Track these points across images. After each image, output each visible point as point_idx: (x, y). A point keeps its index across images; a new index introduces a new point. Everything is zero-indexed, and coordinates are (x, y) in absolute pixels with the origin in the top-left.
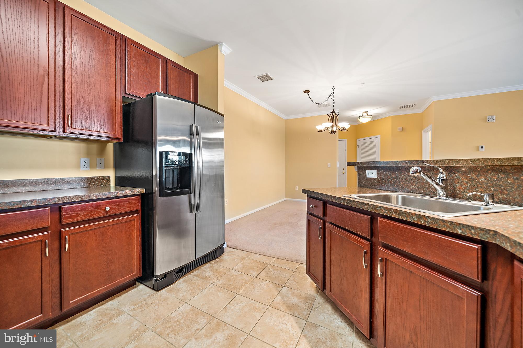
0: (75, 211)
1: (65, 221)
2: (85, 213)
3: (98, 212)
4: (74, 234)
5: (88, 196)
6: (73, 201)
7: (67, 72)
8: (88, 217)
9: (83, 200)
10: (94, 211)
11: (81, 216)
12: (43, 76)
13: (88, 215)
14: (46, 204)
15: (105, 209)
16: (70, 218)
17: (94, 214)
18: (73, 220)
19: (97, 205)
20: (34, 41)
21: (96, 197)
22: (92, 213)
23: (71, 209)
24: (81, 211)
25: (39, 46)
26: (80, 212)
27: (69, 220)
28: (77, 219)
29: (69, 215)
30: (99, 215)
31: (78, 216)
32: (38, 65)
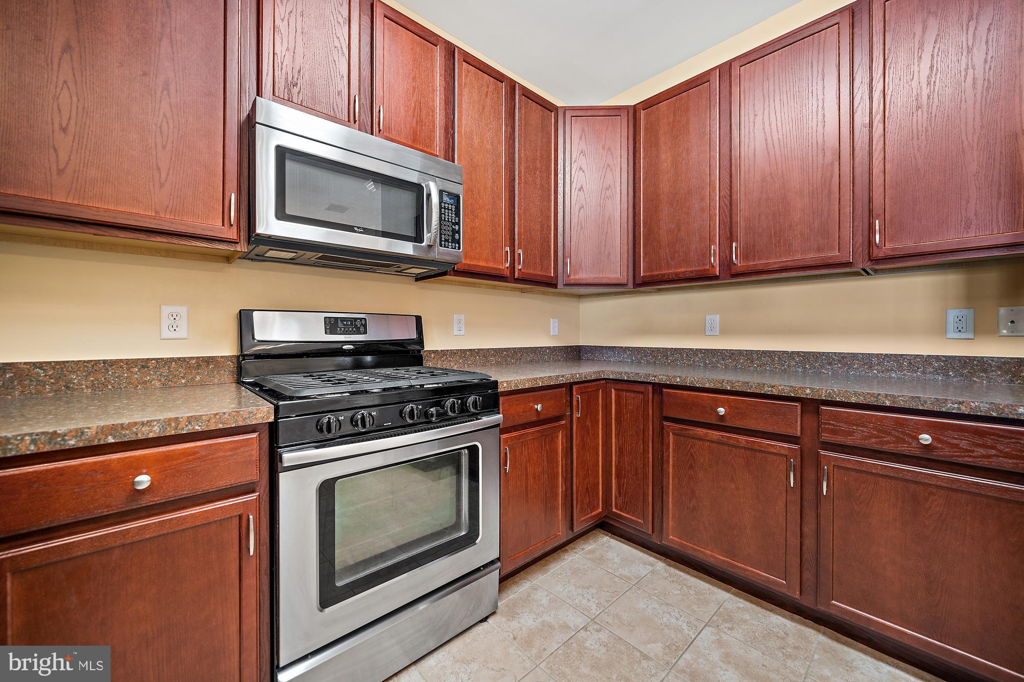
0: (845, 423)
1: (826, 437)
2: (868, 433)
3: (900, 440)
4: (844, 468)
5: (872, 396)
6: (839, 401)
7: (875, 132)
8: (873, 443)
9: (861, 402)
10: (890, 434)
11: (857, 436)
12: (832, 164)
13: (874, 440)
14: (793, 395)
15: (918, 439)
16: (834, 432)
17: (888, 442)
18: (839, 439)
19: (899, 423)
20: (817, 112)
21: (894, 402)
22: (885, 437)
23: (836, 416)
24: (857, 425)
25: (824, 116)
26: (855, 428)
27: (833, 437)
28: (849, 441)
29: (832, 427)
30: (903, 448)
31: (851, 434)
32: (824, 150)
